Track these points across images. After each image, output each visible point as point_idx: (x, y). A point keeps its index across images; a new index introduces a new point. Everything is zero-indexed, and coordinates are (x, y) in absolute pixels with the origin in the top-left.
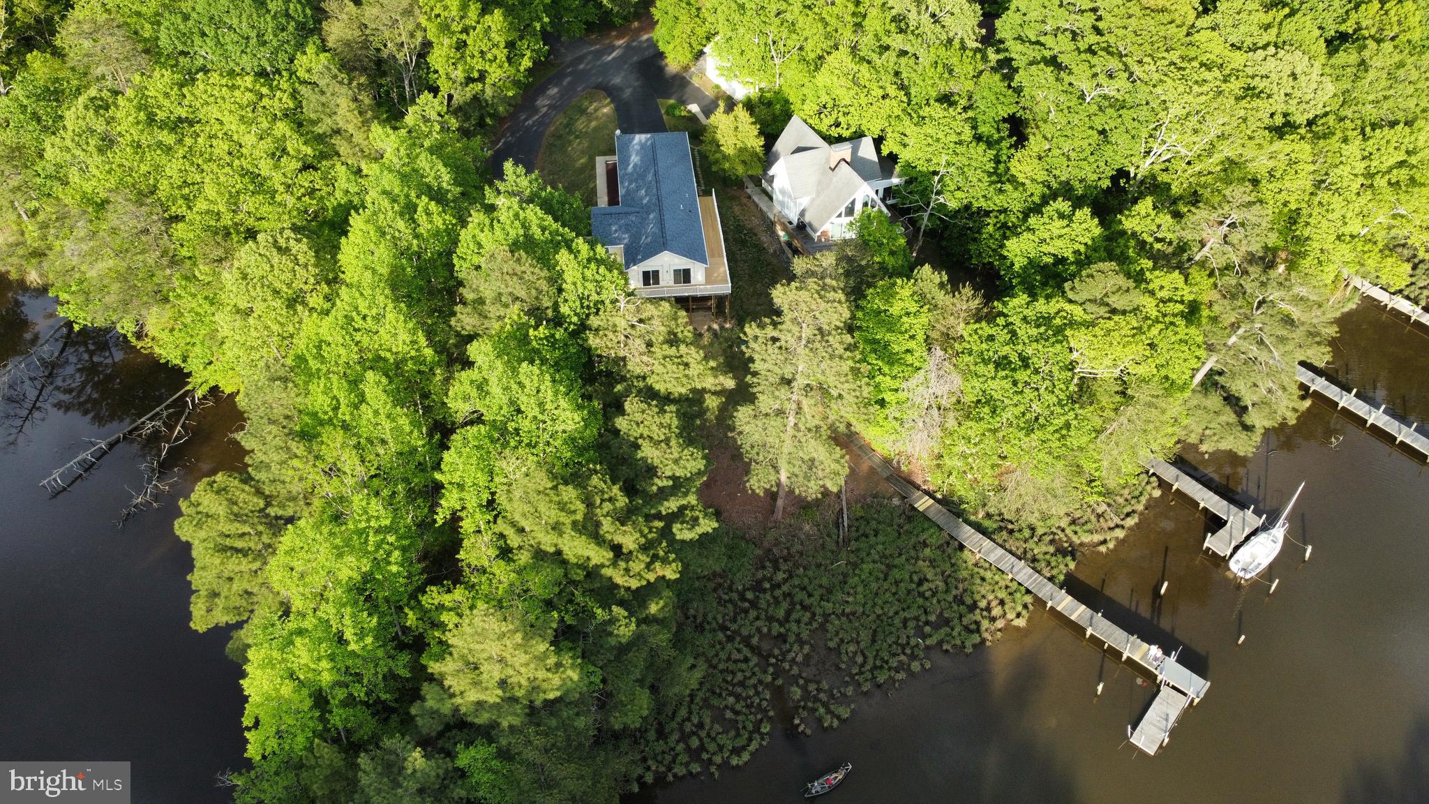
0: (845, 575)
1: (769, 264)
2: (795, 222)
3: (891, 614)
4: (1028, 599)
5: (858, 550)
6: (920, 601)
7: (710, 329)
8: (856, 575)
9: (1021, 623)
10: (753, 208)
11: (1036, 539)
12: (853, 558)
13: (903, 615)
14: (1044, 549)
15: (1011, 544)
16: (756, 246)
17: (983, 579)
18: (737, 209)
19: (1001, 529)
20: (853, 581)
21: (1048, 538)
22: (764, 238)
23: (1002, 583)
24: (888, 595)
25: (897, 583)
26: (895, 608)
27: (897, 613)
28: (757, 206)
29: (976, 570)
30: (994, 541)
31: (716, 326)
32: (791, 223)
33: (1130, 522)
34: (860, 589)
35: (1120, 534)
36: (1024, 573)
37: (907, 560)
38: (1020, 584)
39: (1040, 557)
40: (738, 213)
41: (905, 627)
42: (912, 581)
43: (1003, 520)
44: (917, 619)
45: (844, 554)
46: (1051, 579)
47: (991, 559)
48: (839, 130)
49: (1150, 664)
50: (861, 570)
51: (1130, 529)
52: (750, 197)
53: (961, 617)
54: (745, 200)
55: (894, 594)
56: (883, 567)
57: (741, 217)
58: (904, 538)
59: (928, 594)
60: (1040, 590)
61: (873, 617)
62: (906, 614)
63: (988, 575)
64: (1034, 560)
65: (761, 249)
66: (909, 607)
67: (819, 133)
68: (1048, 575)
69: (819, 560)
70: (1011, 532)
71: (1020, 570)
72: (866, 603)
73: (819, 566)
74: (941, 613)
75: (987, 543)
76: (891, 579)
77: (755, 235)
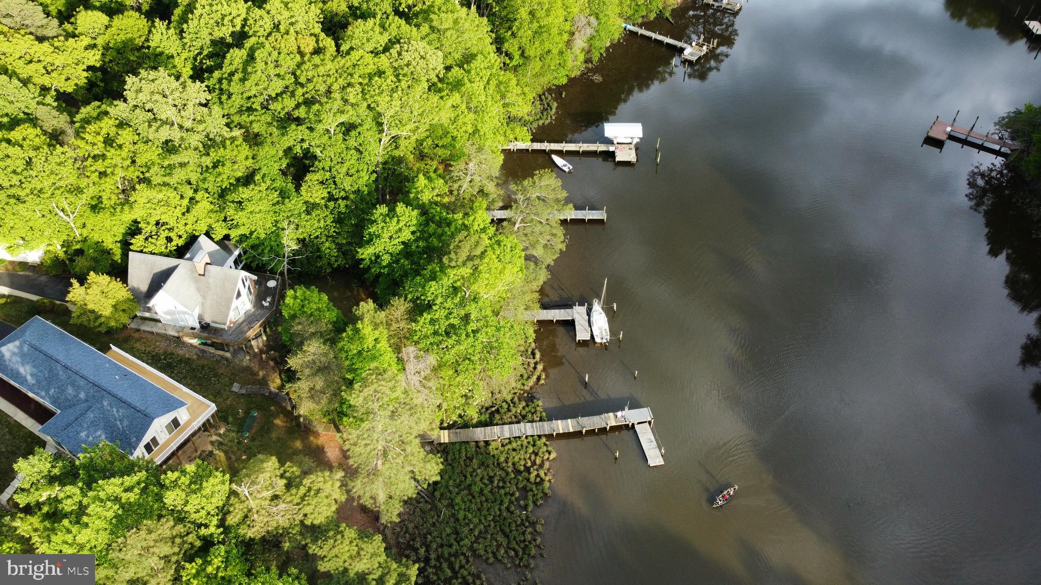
0: (453, 515)
1: (203, 367)
2: (197, 326)
3: (498, 513)
4: (544, 440)
5: (442, 495)
6: (502, 492)
7: (212, 443)
8: (458, 511)
9: (553, 456)
10: (149, 336)
11: (512, 405)
12: (445, 502)
13: (503, 508)
14: (521, 406)
15: (506, 418)
16: (181, 361)
17: (514, 450)
18: (138, 345)
19: (492, 414)
20: (461, 515)
21: (516, 399)
22: (181, 352)
23: (525, 443)
24: (485, 504)
25: (481, 492)
26: (497, 508)
27: (500, 510)
28: (153, 333)
29: (506, 448)
30: (497, 424)
31: (214, 438)
32: (193, 329)
33: (538, 356)
34: (470, 516)
35: (540, 367)
36: (527, 429)
37: (471, 476)
38: (532, 436)
39: (524, 412)
40: (143, 349)
41: (512, 513)
42: (486, 485)
43: (487, 409)
44: (511, 502)
45: (440, 505)
46: (541, 420)
47: (507, 435)
48: (174, 243)
49: (621, 422)
50: (457, 504)
51: (541, 360)
52: (138, 330)
53: (528, 480)
54: (137, 335)
55: (487, 500)
56: (466, 492)
57: (148, 349)
58: (455, 465)
59: (501, 484)
60: (544, 430)
61: (492, 524)
62: (505, 505)
63: (514, 445)
64: (524, 417)
65: (188, 361)
66: (502, 501)
67: (161, 254)
68: (538, 419)
69: (431, 521)
70: (497, 411)
71: (525, 428)
72: (480, 520)
73: (434, 525)
74: (517, 488)
75: (496, 429)
76: (477, 495)
77: (172, 354)
